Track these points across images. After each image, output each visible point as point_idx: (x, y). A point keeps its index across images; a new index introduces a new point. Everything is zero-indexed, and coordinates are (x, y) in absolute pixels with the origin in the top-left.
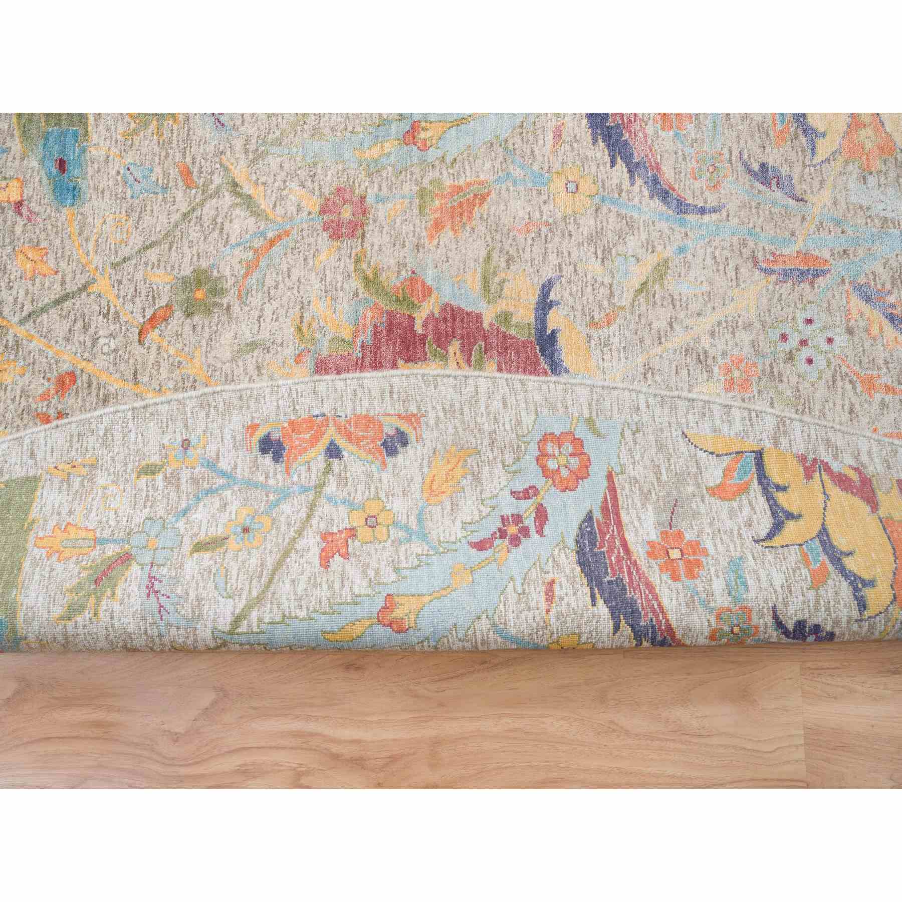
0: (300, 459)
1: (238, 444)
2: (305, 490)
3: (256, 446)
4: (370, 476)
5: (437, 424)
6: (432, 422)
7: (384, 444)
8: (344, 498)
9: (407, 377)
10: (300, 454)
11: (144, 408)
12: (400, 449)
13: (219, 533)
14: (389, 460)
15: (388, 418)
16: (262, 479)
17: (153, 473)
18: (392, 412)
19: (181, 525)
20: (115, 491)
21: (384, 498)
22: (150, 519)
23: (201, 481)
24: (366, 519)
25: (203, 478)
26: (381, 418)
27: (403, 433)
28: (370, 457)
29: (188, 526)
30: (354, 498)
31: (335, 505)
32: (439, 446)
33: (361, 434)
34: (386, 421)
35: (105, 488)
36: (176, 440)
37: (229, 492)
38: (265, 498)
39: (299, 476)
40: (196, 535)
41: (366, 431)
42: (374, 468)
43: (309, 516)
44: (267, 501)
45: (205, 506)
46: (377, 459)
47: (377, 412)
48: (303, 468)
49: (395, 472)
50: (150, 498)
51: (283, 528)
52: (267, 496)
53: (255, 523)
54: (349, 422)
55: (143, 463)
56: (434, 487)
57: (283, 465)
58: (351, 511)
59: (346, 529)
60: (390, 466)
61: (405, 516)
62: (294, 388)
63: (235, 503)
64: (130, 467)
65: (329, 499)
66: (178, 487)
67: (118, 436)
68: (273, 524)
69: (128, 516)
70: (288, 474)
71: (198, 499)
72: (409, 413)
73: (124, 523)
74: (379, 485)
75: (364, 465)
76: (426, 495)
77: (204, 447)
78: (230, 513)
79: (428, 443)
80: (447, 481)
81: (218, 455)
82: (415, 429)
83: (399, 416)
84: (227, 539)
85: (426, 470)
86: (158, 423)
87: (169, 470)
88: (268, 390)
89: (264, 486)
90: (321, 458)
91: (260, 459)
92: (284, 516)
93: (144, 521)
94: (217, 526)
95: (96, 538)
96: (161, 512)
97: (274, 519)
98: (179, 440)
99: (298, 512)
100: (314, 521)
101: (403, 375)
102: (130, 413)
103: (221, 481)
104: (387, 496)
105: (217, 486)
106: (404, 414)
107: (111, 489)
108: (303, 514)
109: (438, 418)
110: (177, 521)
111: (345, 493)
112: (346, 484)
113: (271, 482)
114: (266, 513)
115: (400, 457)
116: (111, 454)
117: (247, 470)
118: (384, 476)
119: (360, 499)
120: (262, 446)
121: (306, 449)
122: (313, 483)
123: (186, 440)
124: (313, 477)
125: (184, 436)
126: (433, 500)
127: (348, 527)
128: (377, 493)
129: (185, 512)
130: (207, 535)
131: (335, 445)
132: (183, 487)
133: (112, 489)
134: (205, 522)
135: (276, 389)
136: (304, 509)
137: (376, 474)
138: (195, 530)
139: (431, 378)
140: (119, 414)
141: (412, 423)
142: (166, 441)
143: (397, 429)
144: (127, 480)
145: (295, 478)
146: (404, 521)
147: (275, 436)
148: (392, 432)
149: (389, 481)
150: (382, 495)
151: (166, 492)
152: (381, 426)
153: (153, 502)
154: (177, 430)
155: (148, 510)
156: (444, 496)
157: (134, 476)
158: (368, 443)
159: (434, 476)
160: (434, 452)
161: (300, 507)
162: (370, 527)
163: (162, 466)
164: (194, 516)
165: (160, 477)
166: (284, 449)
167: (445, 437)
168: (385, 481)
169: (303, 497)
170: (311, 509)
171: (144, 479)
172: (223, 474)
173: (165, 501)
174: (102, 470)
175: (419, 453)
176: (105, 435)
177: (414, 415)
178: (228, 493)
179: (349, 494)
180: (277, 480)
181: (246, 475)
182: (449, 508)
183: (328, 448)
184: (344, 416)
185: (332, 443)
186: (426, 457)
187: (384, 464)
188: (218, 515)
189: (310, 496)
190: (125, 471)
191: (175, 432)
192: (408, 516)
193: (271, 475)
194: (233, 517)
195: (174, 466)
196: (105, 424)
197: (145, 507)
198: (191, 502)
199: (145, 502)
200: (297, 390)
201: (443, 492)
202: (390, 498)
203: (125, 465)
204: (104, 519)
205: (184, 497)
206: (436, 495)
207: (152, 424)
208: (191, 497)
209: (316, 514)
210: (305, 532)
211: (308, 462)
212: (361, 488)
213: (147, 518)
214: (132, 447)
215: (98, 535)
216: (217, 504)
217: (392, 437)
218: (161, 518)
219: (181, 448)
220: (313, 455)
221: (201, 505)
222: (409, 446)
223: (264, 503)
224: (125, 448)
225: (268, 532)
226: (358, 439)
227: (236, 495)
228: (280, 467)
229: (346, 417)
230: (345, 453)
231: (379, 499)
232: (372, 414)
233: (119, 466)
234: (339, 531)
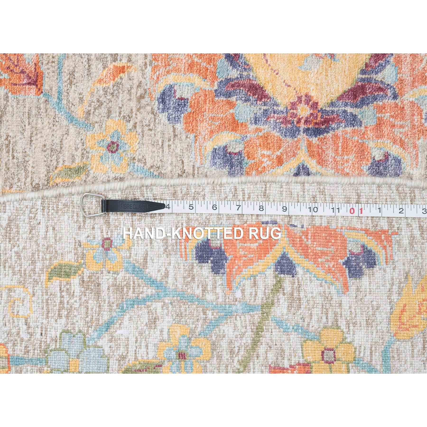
0: (245, 272)
1: (170, 248)
2: (250, 308)
3: (192, 254)
4: (328, 298)
5: (411, 244)
6: (406, 242)
7: (347, 263)
8: (297, 325)
9: (379, 186)
10: (245, 265)
11: (56, 197)
12: (366, 271)
13: (151, 356)
14: (352, 283)
15: (353, 233)
16: (198, 292)
17: (68, 275)
18: (359, 226)
19: (104, 342)
20: (23, 295)
21: (343, 327)
22: (67, 332)
23: (125, 289)
24: (323, 352)
25: (128, 285)
26: (345, 233)
27: (370, 251)
28: (329, 277)
29: (113, 344)
30: (308, 325)
31: (286, 331)
32: (413, 270)
33: (319, 249)
34: (350, 236)
35: (10, 290)
36: (94, 238)
37: (160, 304)
38: (202, 316)
39: (243, 291)
40: (123, 358)
41: (326, 246)
42: (333, 290)
43: (255, 343)
44: (205, 319)
45: (130, 319)
46: (337, 279)
47: (340, 225)
48: (248, 283)
49: (360, 297)
50: (65, 305)
51: (226, 356)
52: (205, 313)
53: (191, 347)
54: (306, 234)
55: (56, 262)
56: (404, 319)
57: (225, 277)
58: (305, 341)
59: (299, 364)
60: (353, 289)
61: (368, 352)
62: (239, 188)
63: (167, 319)
64: (39, 265)
65: (279, 323)
66: (98, 294)
67: (24, 228)
68: (213, 350)
69: (42, 328)
70: (231, 289)
71: (123, 311)
72: (379, 228)
73: (38, 336)
74: (338, 310)
75: (321, 286)
76: (394, 329)
77: (130, 249)
78: (162, 331)
79: (399, 266)
80: (420, 313)
81: (145, 259)
82: (385, 248)
83: (366, 231)
84: (160, 366)
85: (395, 297)
86: (73, 216)
87: (87, 273)
88: (208, 189)
89: (200, 300)
90: (270, 272)
91: (196, 269)
92: (225, 340)
93: (61, 334)
94: (147, 346)
95: (9, 355)
96: (80, 324)
97: (213, 344)
98: (99, 239)
99: (242, 335)
100: (261, 349)
101: (374, 184)
102: (39, 203)
103: (150, 291)
104: (348, 324)
105: (144, 295)
106: (372, 230)
107: (17, 292)
108: (248, 340)
109: (412, 237)
110: (99, 337)
111: (298, 318)
112: (299, 307)
113: (210, 297)
114: (205, 334)
115: (365, 280)
116: (16, 249)
117: (180, 280)
118: (345, 300)
119: (316, 325)
120: (200, 254)
121: (251, 262)
122: (259, 302)
123: (108, 239)
124: (260, 295)
125: (105, 233)
126: (403, 334)
127: (302, 361)
128: (337, 321)
129: (109, 325)
130: (136, 358)
131: (288, 259)
132: (104, 294)
133: (19, 291)
134: (132, 340)
135: (218, 188)
136: (249, 333)
137: (335, 297)
138: (122, 350)
139: (407, 190)
140: (26, 203)
141: (382, 241)
142: (83, 238)
143: (363, 246)
144: (36, 282)
145: (238, 294)
146: (367, 359)
147: (215, 244)
148: (357, 250)
149: (350, 307)
150: (342, 324)
151: (84, 298)
152: (344, 242)
153: (70, 311)
154: (96, 226)
155: (63, 321)
156: (415, 331)
157: (44, 277)
158: (327, 261)
159: (405, 306)
160: (406, 277)
161: (243, 330)
162: (327, 362)
163: (78, 268)
164: (119, 332)
165: (75, 281)
166: (226, 259)
167: (420, 260)
168: (345, 306)
169: (248, 317)
170: (257, 333)
171: (56, 282)
172: (152, 282)
173: (83, 310)
174: (5, 267)
175: (388, 276)
176: (9, 225)
177: (384, 232)
178: (157, 306)
179: (303, 319)
180: (216, 294)
181: (180, 286)
182: (420, 346)
183: (279, 262)
184: (299, 226)
185: (284, 257)
186: (396, 282)
187: (346, 287)
188: (147, 333)
189: (256, 317)
190: (34, 270)
191: (93, 228)
192: (371, 353)
193: (209, 288)
194: (165, 336)
195: (94, 269)
196: (8, 213)
197: (60, 316)
198: (114, 314)
199: (59, 311)
200: (243, 190)
201: (416, 326)
202: (351, 328)
203: (34, 262)
204: (14, 331)
205: (106, 307)
206: (407, 329)
207: (66, 217)
208: (115, 307)
209: (263, 340)
210: (251, 363)
211: (255, 277)
212: (316, 311)
213: (64, 331)
214: (41, 242)
215: (10, 352)
216: (145, 319)
217: (357, 256)
218: (80, 331)
219: (101, 248)
220: (260, 268)
221: (127, 317)
222: (377, 268)
223: (201, 322)
224: (33, 243)
225: (208, 361)
226: (316, 254)
227: (167, 308)
228: (220, 280)
229: (302, 227)
230: (299, 270)
231: (338, 328)
232: (334, 226)
233: (26, 265)
234: (291, 366)
